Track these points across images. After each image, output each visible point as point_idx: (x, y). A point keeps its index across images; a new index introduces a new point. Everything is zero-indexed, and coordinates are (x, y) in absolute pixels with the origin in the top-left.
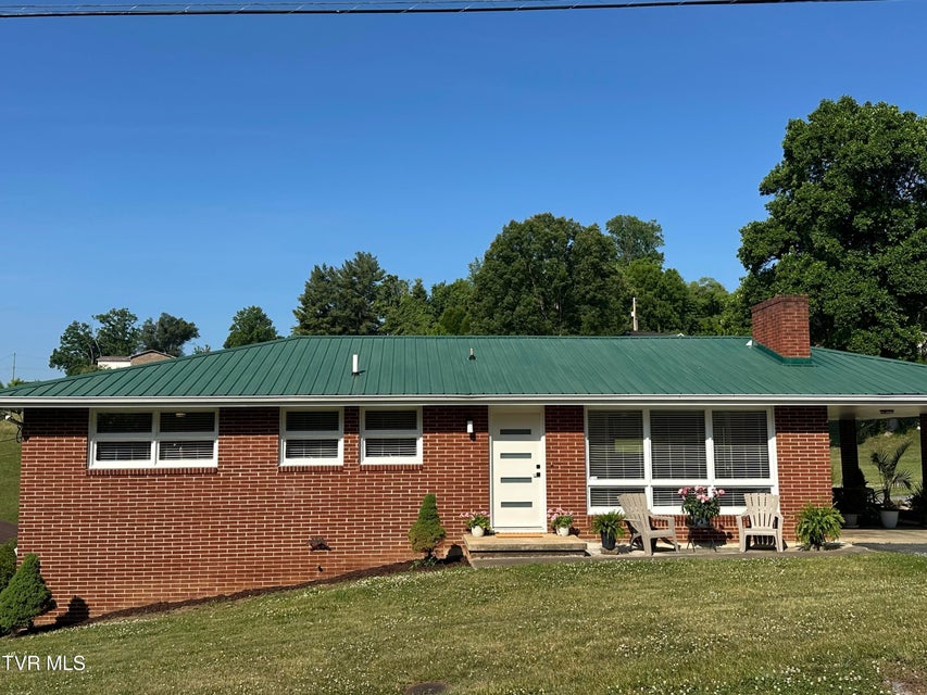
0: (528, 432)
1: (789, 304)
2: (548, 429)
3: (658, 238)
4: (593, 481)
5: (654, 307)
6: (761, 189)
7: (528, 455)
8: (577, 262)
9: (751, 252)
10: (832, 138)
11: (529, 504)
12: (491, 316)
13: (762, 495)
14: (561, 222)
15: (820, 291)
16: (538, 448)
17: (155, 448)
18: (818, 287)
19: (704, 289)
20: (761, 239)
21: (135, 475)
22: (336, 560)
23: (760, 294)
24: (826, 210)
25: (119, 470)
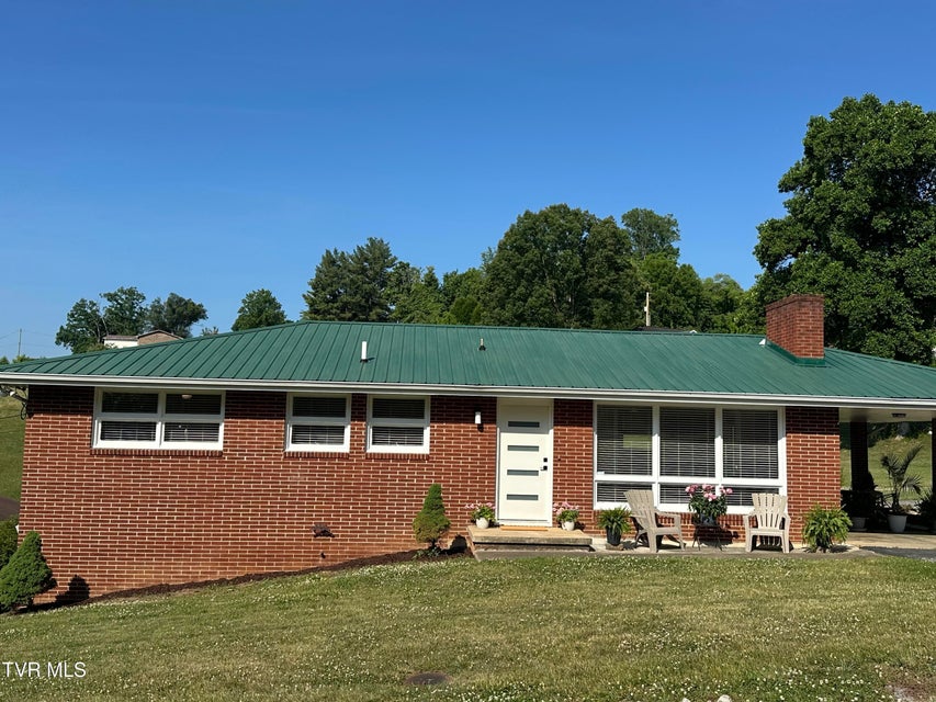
0: (536, 425)
1: (803, 304)
2: (557, 423)
3: (674, 232)
4: (600, 477)
5: (668, 302)
6: (780, 186)
7: (536, 448)
8: (592, 255)
9: (767, 249)
10: (853, 136)
11: (535, 497)
12: (503, 307)
13: (770, 496)
14: (576, 214)
15: (835, 291)
16: (545, 441)
17: (160, 429)
18: (834, 287)
19: (718, 286)
20: (778, 237)
21: (140, 456)
22: (339, 548)
23: (775, 292)
24: (845, 209)
25: (123, 450)
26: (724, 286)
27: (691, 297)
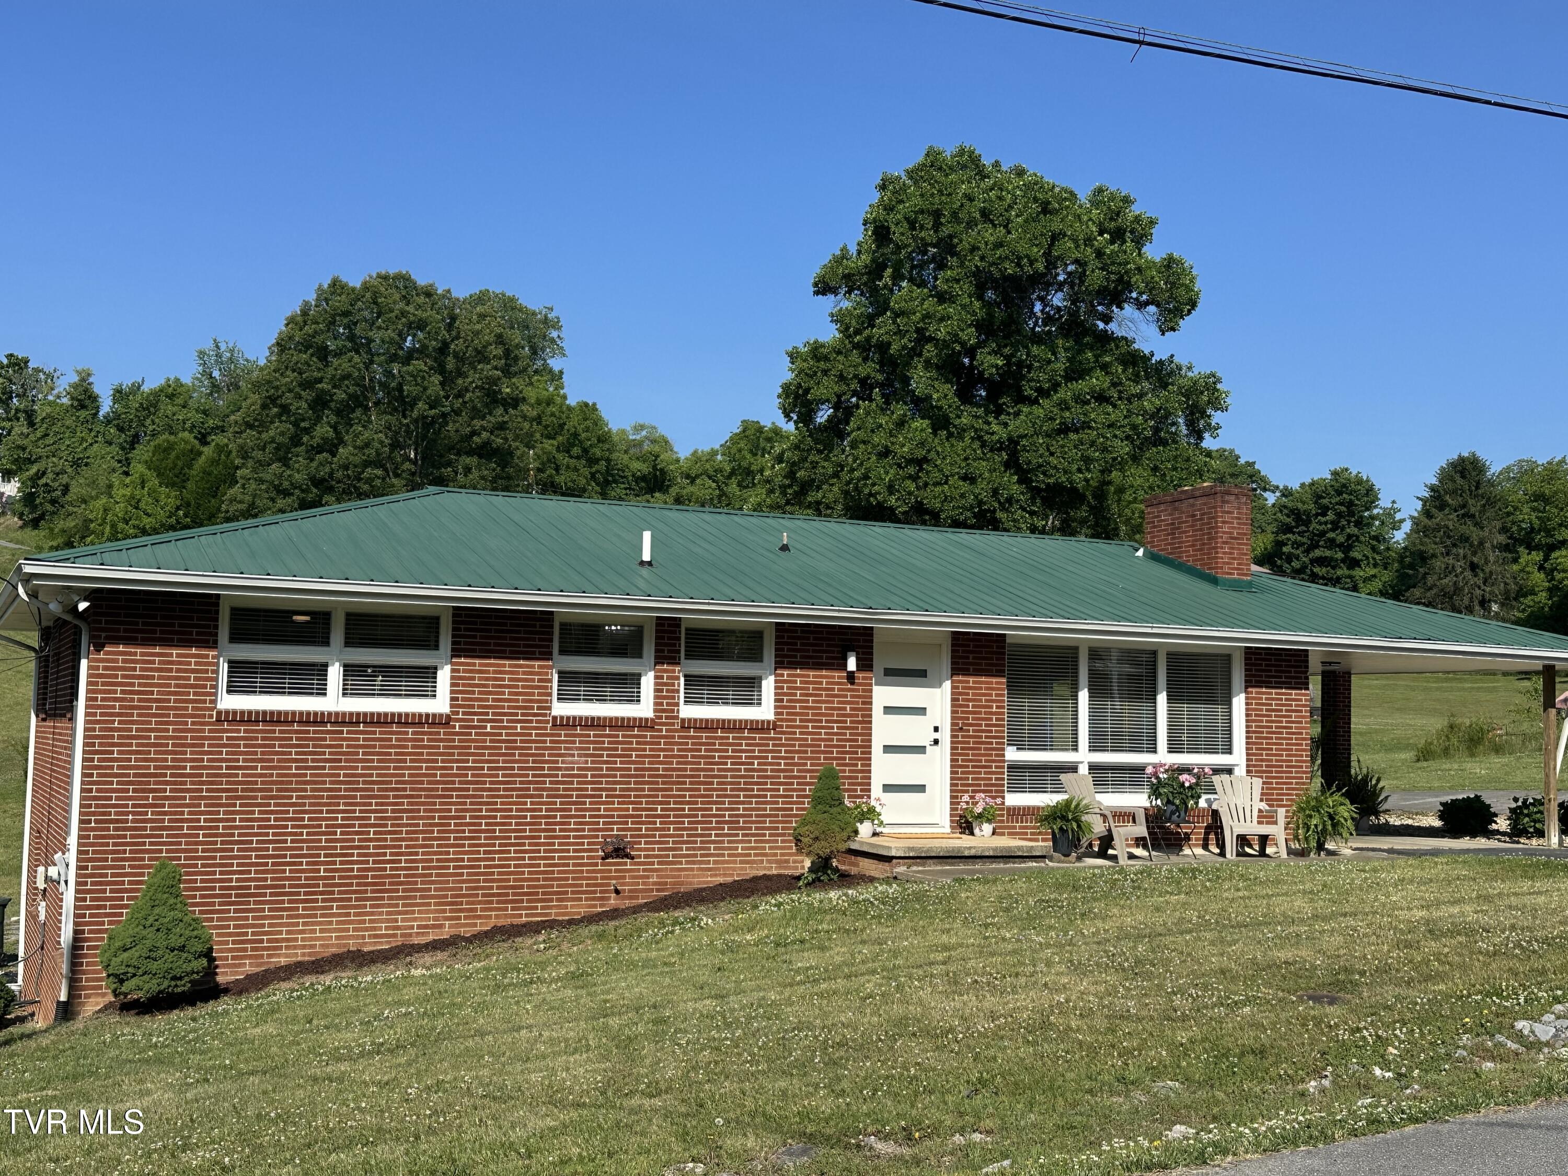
0: (922, 674)
1: (1227, 498)
2: (956, 671)
3: (553, 341)
4: (1012, 754)
6: (816, 285)
7: (922, 711)
8: (460, 374)
9: (807, 391)
11: (921, 788)
14: (428, 293)
16: (936, 699)
17: (335, 674)
22: (642, 877)
24: (941, 335)
26: (646, 447)
27: (597, 461)
